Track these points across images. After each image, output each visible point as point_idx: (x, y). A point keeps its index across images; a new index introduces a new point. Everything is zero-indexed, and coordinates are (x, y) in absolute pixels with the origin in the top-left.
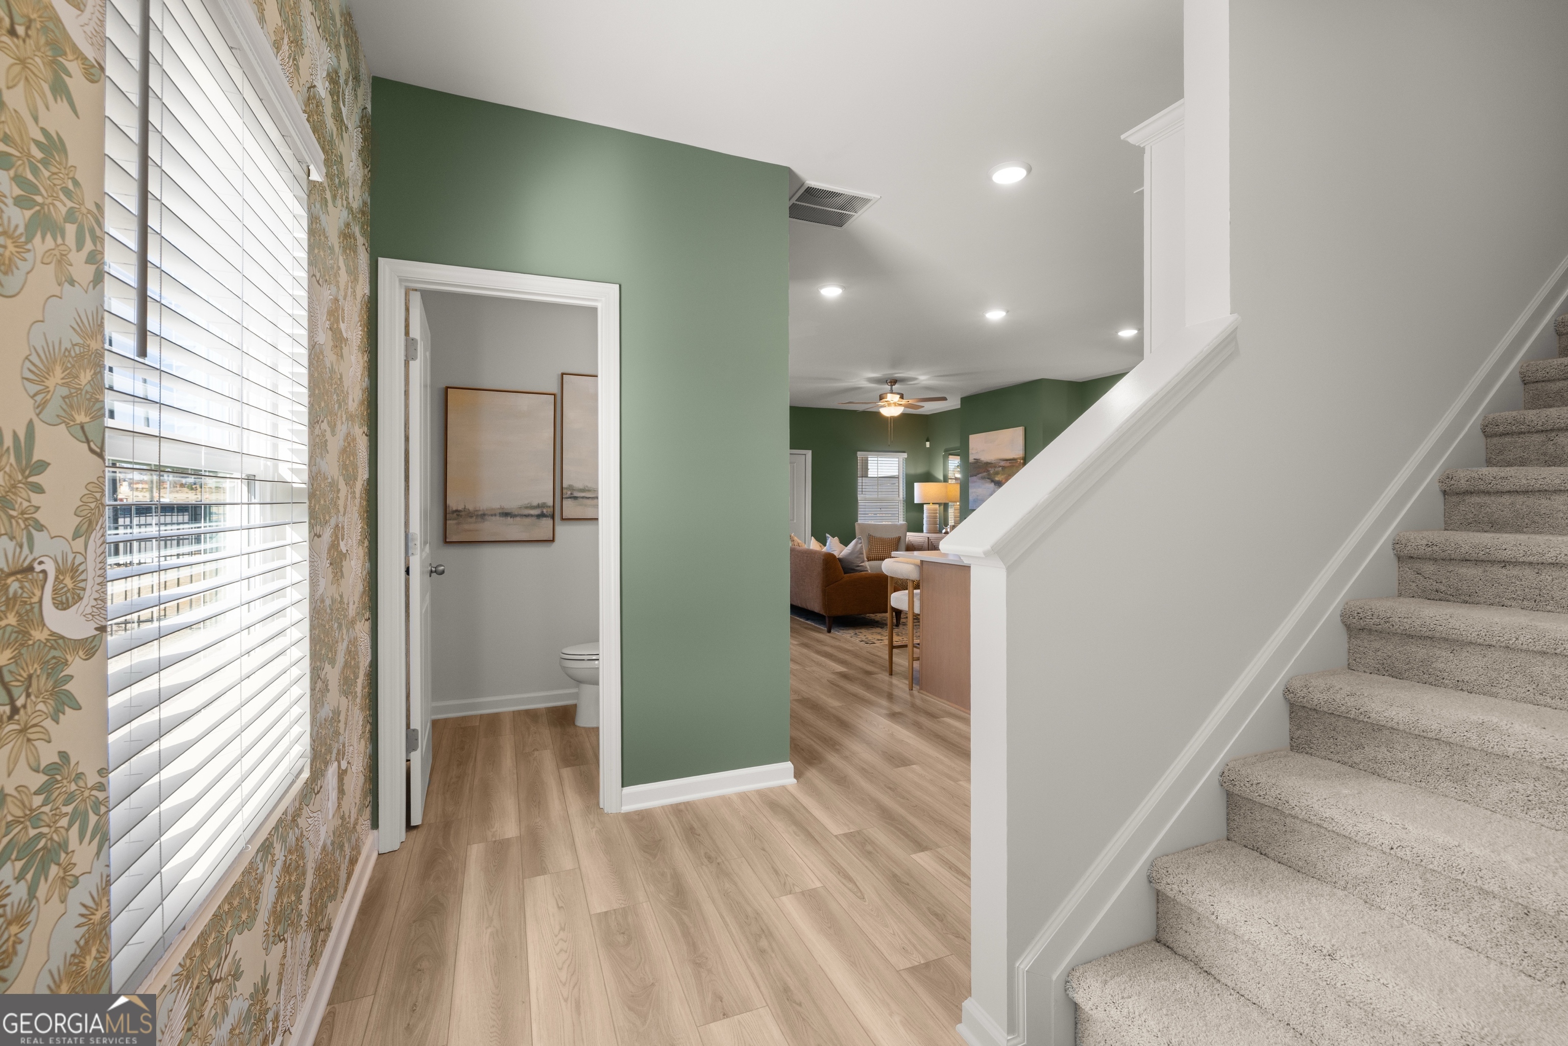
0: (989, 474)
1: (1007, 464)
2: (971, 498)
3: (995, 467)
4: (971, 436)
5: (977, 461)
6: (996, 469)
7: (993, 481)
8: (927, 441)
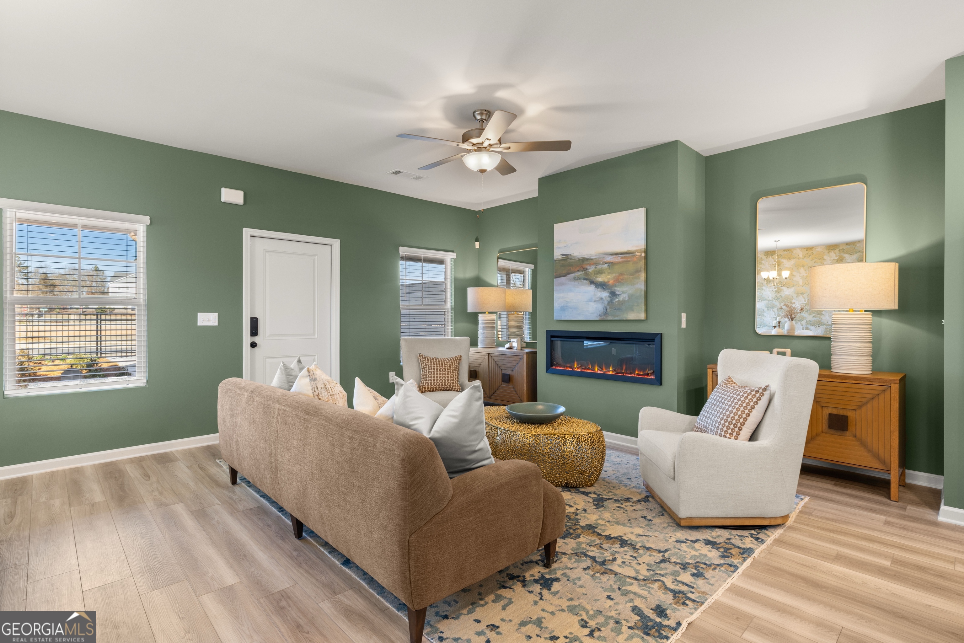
0: (586, 274)
1: (618, 259)
2: (556, 305)
3: (597, 264)
4: (556, 226)
5: (566, 257)
6: (599, 267)
7: (592, 282)
8: (477, 240)
